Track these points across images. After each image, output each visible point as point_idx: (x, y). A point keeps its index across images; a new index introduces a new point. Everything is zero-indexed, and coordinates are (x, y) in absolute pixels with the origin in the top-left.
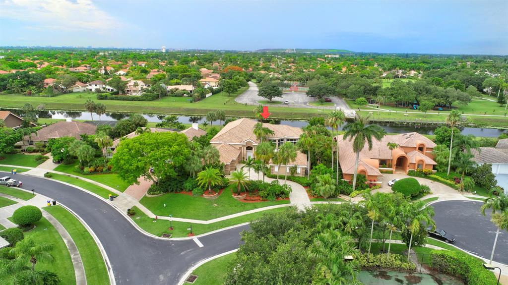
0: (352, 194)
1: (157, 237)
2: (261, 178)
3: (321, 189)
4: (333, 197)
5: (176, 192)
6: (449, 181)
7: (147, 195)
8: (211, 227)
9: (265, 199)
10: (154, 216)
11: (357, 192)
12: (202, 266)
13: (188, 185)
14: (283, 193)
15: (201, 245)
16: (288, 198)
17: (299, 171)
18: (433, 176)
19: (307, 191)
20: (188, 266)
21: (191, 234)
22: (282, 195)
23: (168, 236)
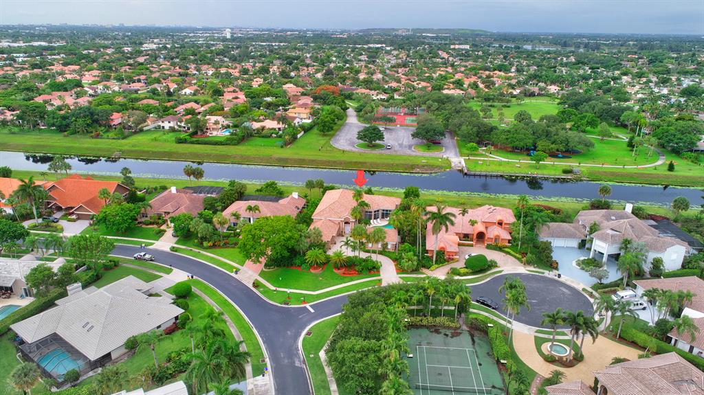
0: (432, 268)
1: (279, 305)
2: (357, 253)
3: (405, 264)
4: (416, 270)
5: (288, 267)
6: (517, 255)
7: (264, 269)
8: (318, 297)
9: (360, 273)
10: (274, 288)
11: (437, 266)
12: (315, 325)
13: (297, 262)
14: (374, 268)
15: (312, 311)
16: (379, 272)
17: (389, 247)
18: (507, 250)
19: (395, 265)
20: (306, 326)
21: (304, 302)
22: (373, 269)
23: (287, 304)
